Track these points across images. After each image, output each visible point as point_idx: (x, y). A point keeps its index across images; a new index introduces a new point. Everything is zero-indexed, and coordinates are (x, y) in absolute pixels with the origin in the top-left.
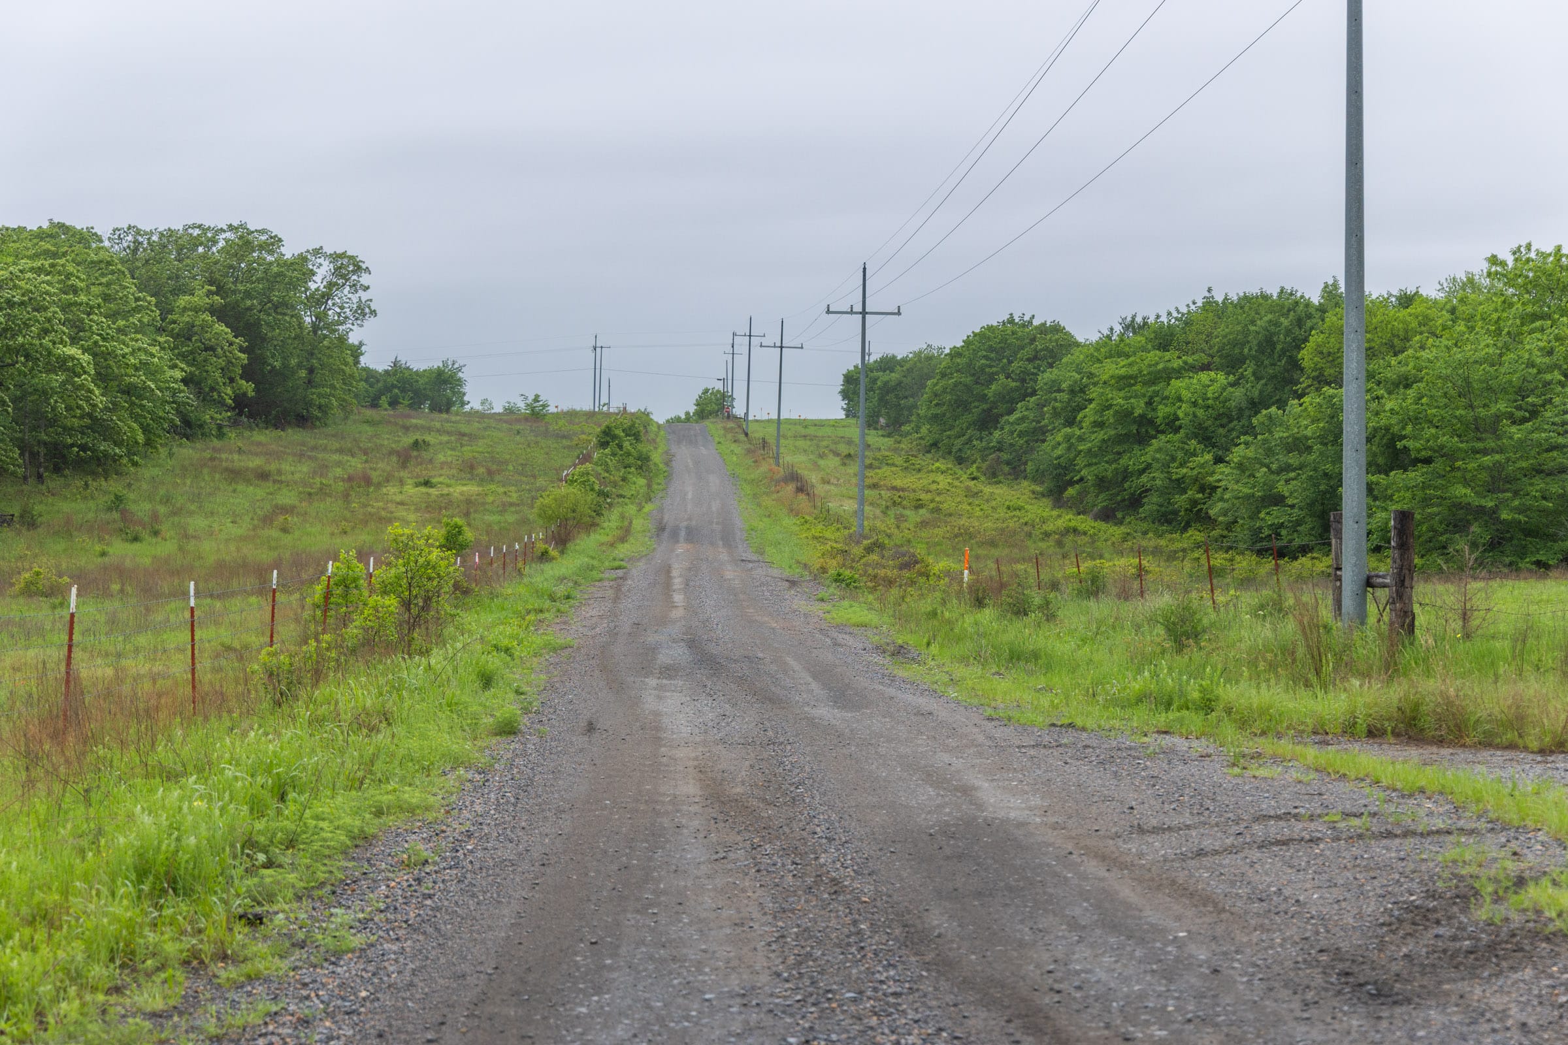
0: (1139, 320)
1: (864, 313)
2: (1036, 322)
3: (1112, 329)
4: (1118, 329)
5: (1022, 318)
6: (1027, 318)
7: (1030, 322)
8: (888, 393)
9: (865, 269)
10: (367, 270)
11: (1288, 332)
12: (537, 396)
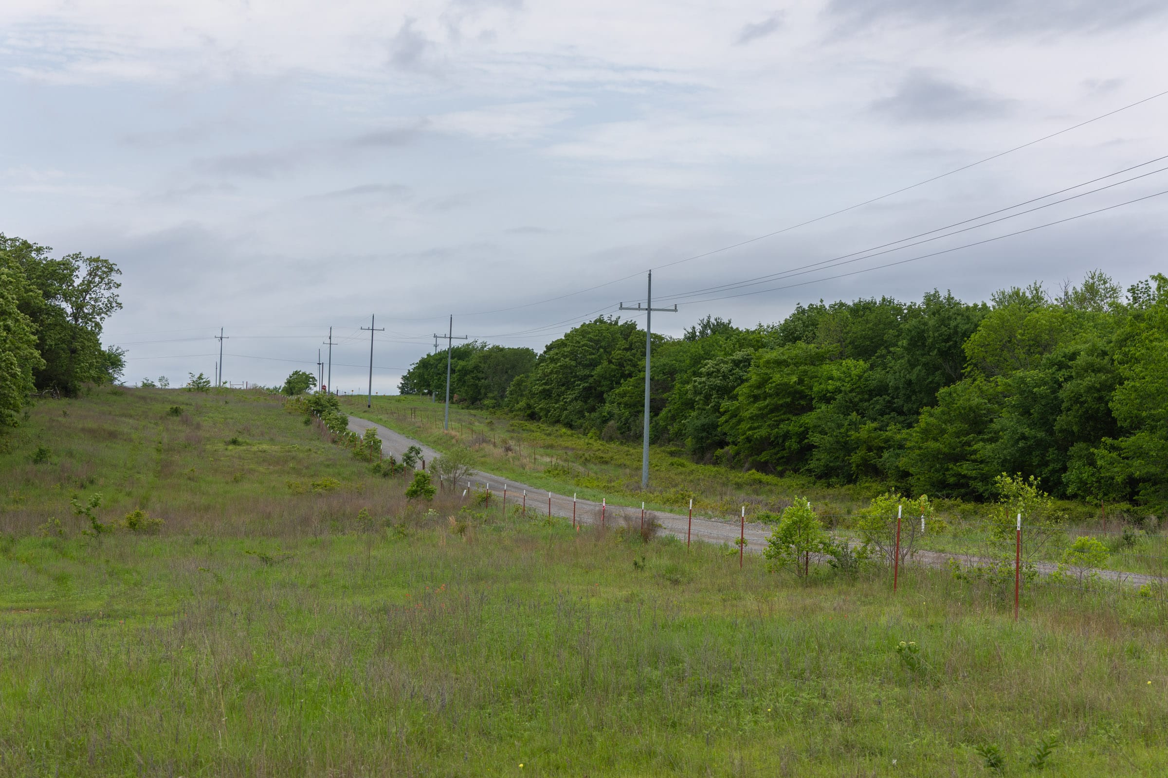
0: (713, 320)
1: (649, 310)
2: (620, 323)
3: (694, 328)
4: (698, 328)
5: (610, 318)
6: (614, 319)
7: (616, 323)
8: (465, 375)
9: (650, 275)
10: (119, 271)
11: (936, 329)
12: (201, 375)
